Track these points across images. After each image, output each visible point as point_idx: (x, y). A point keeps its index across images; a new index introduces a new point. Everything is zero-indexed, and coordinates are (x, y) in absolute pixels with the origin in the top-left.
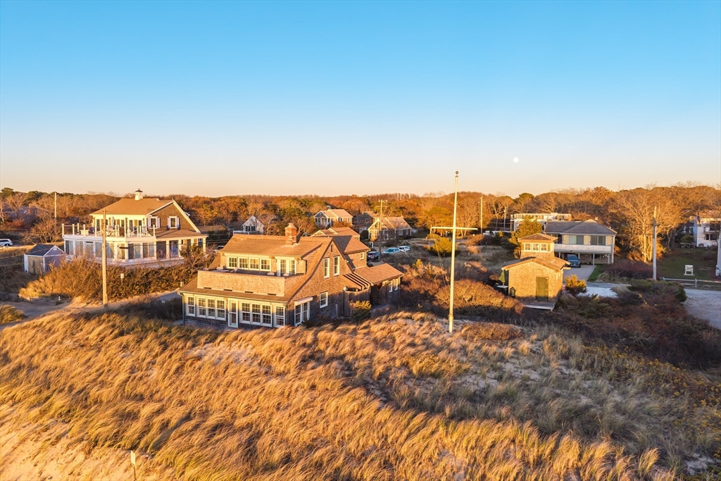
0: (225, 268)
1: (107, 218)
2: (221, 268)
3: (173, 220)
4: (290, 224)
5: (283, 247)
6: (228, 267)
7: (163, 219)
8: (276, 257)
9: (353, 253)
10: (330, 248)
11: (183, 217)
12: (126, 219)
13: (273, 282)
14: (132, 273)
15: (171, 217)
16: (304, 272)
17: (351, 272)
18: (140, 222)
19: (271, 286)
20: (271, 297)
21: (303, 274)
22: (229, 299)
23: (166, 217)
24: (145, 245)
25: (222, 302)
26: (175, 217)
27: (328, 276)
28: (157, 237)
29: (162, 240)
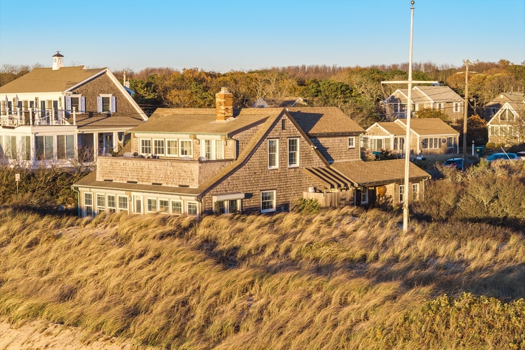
0: (136, 155)
1: (10, 99)
2: (131, 154)
3: (105, 101)
4: (223, 89)
5: (213, 123)
6: (140, 153)
7: (90, 98)
8: (198, 137)
9: (329, 135)
10: (280, 123)
11: (122, 96)
12: (36, 99)
13: (186, 169)
14: (33, 175)
15: (102, 95)
16: (233, 156)
17: (324, 166)
18: (55, 103)
19: (183, 174)
20: (183, 189)
21: (232, 160)
22: (133, 194)
23: (94, 96)
24: (60, 138)
25: (125, 199)
26: (110, 96)
27: (277, 166)
28: (79, 127)
29: (86, 131)
